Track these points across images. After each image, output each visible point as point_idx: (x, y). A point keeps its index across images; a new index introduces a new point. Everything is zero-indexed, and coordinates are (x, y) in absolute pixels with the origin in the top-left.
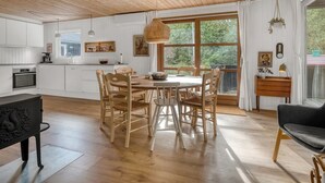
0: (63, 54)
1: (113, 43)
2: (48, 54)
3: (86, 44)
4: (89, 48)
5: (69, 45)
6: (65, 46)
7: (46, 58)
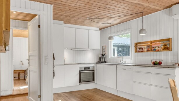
0: (114, 55)
1: (169, 40)
2: (103, 55)
3: (136, 44)
4: (139, 48)
5: (118, 47)
6: (116, 48)
7: (102, 59)
